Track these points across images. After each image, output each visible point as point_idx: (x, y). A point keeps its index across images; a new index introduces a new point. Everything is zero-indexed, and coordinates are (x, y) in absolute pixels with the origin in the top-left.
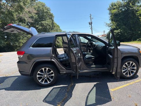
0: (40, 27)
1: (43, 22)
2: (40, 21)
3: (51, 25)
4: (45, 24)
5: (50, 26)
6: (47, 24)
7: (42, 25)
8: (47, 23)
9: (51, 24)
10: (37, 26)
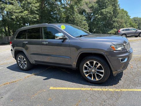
0: (100, 16)
1: (103, 10)
2: (100, 10)
3: (112, 13)
4: (105, 12)
5: (110, 13)
6: (107, 12)
7: (102, 14)
8: (107, 10)
9: (112, 11)
10: (97, 16)
